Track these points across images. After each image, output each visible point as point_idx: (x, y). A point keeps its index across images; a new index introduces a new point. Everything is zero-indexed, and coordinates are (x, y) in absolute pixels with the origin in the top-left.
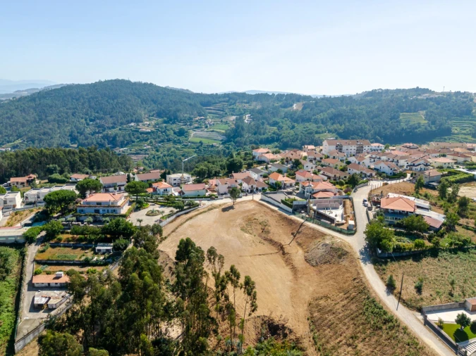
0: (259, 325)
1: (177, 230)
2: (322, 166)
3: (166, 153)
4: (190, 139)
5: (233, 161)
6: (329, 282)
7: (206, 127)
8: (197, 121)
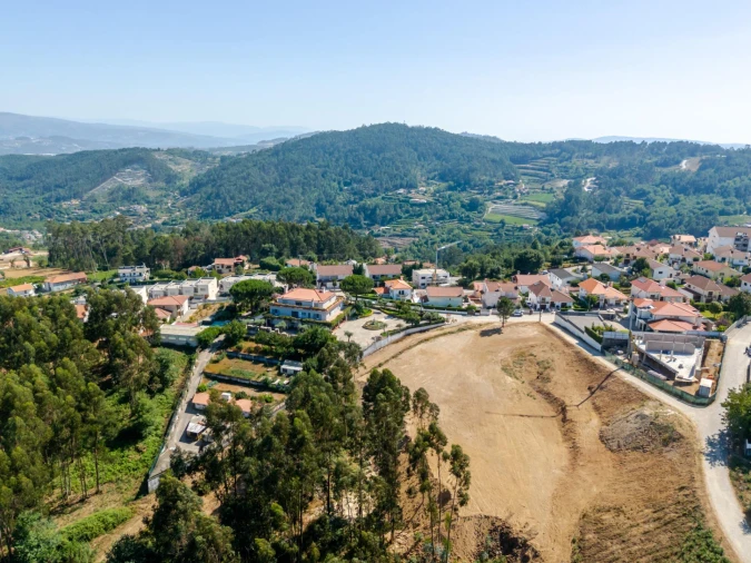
0: (486, 531)
1: (400, 356)
2: (693, 273)
3: (445, 236)
4: (486, 216)
5: (526, 254)
6: (631, 485)
7: (515, 197)
8: (501, 187)
